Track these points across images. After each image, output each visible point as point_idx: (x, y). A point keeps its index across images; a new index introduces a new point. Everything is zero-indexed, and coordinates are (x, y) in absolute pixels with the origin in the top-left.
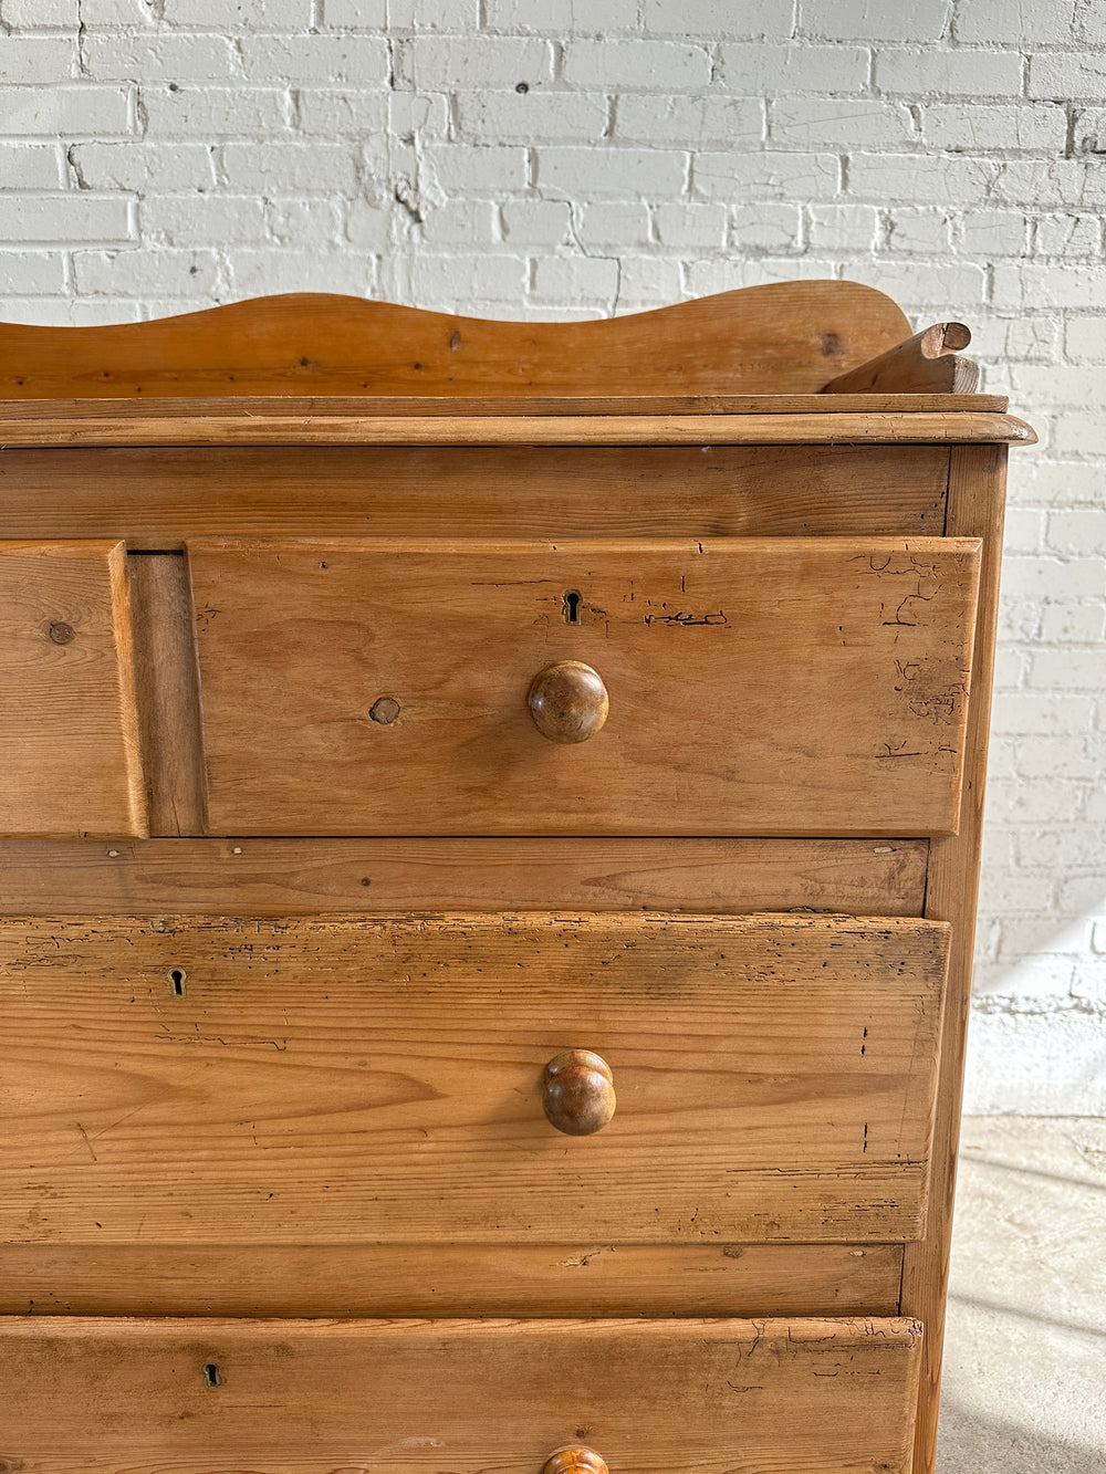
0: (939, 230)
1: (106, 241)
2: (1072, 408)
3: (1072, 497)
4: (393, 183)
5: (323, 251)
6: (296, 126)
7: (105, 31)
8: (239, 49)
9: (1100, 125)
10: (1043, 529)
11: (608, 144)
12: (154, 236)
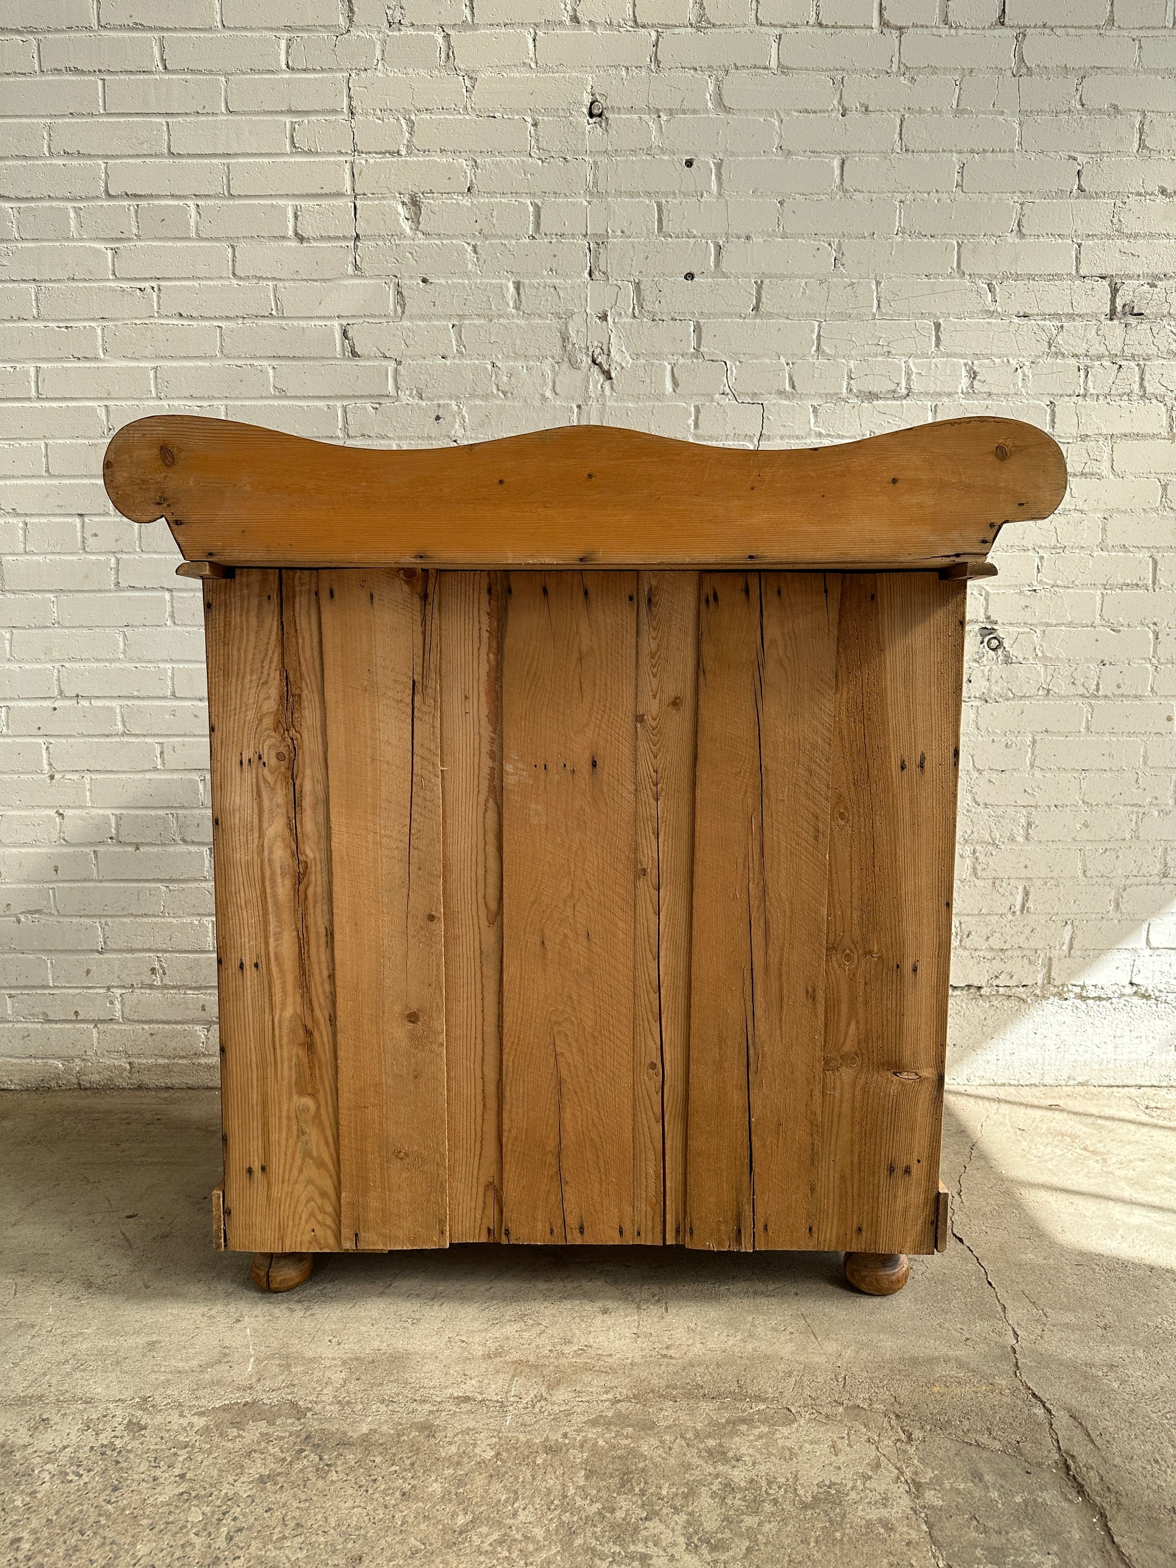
0: (1011, 377)
1: (371, 396)
2: (1118, 511)
3: (1121, 581)
4: (591, 350)
5: (537, 403)
6: (517, 308)
7: (375, 239)
8: (475, 252)
9: (1136, 294)
10: (1098, 606)
11: (755, 317)
12: (407, 393)
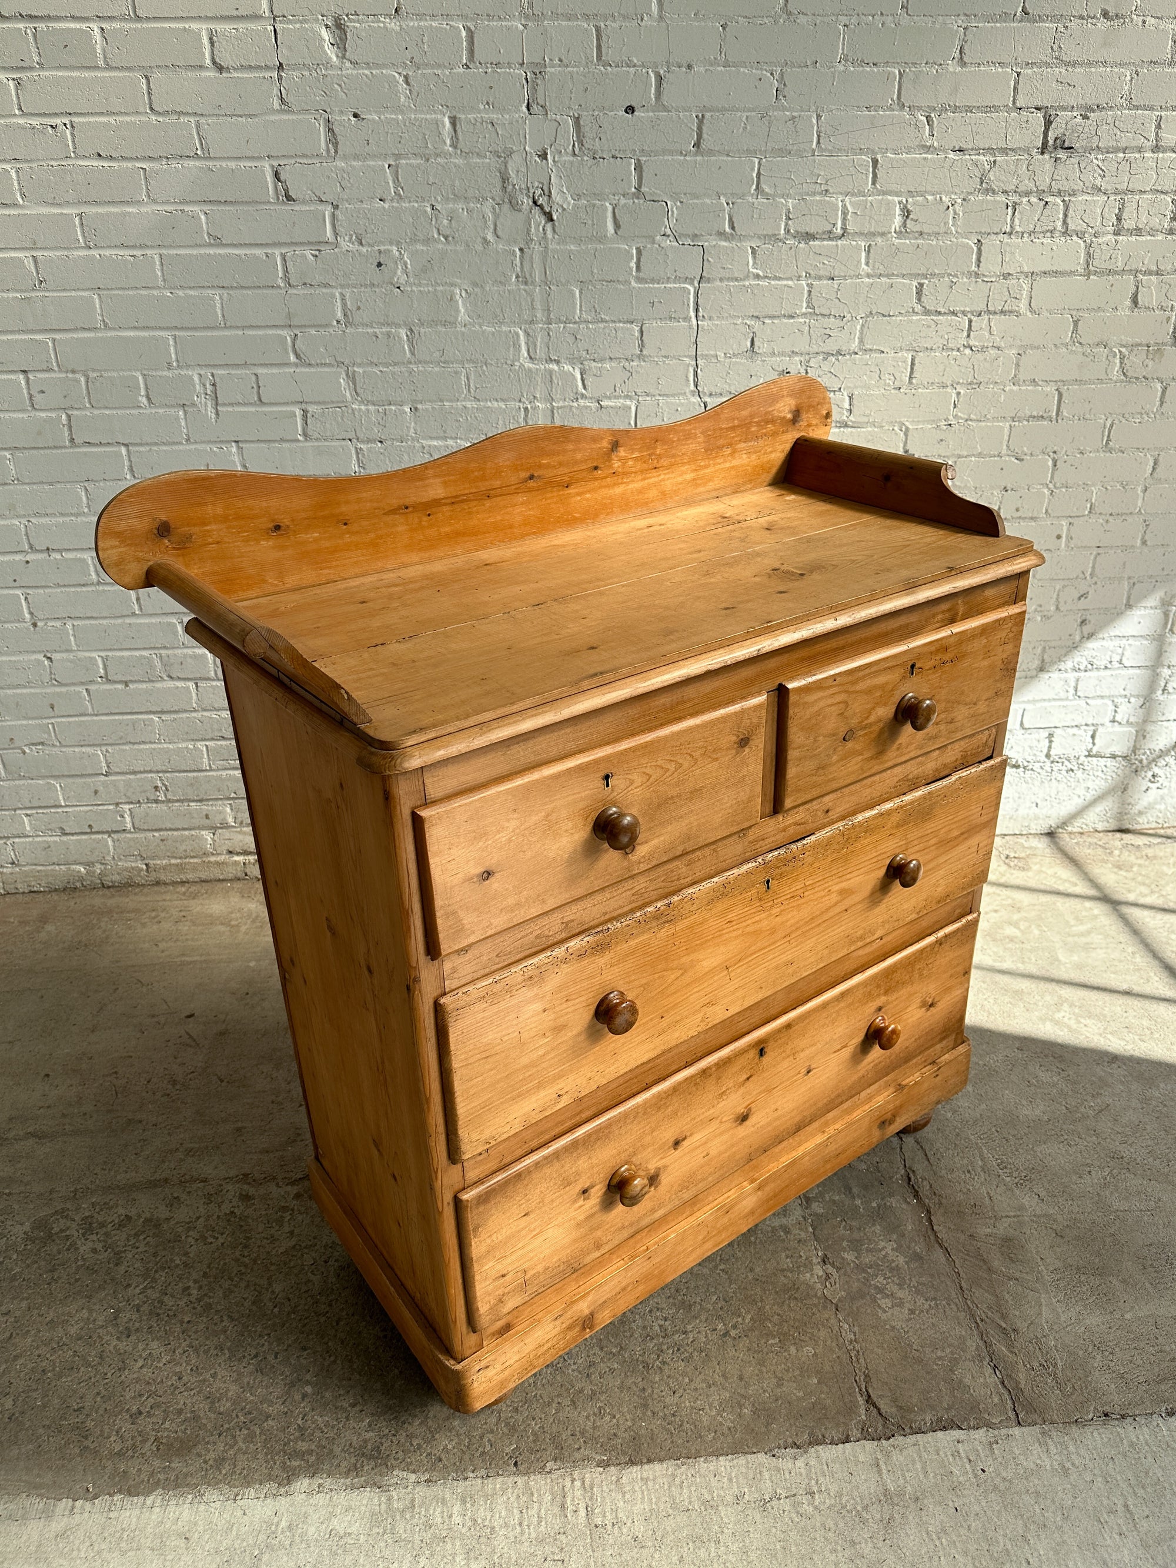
0: (943, 215)
1: (310, 243)
2: (1033, 347)
3: (1028, 413)
4: (532, 191)
5: (479, 247)
6: (454, 146)
7: (299, 69)
8: (407, 83)
9: (1069, 127)
10: (1006, 438)
11: (696, 154)
12: (347, 238)
